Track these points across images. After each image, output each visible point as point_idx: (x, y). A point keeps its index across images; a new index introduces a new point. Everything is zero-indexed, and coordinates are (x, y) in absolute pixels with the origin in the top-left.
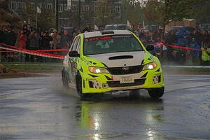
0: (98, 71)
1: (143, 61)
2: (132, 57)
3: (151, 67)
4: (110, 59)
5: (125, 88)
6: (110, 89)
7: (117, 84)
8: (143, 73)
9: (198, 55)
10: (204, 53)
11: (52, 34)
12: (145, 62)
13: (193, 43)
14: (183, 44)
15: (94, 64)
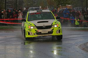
0: (32, 28)
1: (52, 23)
2: (48, 22)
3: (56, 26)
4: (38, 22)
5: (44, 35)
6: (37, 36)
7: (40, 33)
8: (52, 29)
9: (74, 22)
10: (76, 21)
11: (3, 12)
12: (53, 24)
13: (71, 16)
14: (66, 17)
15: (31, 24)
